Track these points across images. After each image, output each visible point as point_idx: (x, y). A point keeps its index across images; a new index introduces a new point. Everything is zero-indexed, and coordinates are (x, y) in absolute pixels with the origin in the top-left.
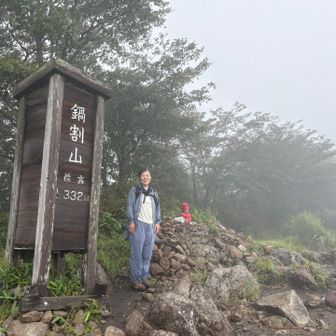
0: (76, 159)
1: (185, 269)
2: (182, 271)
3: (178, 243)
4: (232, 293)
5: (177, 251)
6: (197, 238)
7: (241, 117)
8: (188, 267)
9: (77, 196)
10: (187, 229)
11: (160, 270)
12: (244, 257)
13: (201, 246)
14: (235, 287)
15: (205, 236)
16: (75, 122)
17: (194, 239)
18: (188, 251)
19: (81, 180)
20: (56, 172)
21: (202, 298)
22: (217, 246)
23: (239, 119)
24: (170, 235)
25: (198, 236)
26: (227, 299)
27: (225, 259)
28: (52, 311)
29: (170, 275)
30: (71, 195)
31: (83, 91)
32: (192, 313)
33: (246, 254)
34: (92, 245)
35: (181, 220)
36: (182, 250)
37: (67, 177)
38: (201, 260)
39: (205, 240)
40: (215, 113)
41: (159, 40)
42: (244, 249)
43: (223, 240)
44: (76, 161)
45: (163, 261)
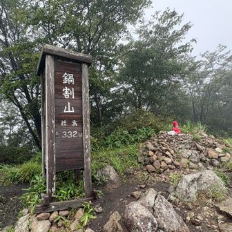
0: (69, 110)
1: (170, 169)
2: (168, 170)
3: (167, 150)
4: (200, 193)
5: (167, 156)
6: (183, 145)
7: (223, 55)
8: (173, 167)
9: (73, 134)
10: (176, 139)
11: (154, 169)
12: (219, 157)
13: (185, 151)
14: (203, 188)
15: (190, 143)
16: (67, 85)
17: (180, 146)
18: (175, 155)
19: (75, 123)
20: (53, 122)
21: (164, 207)
22: (198, 149)
23: (222, 57)
24: (163, 145)
25: (184, 143)
26: (195, 199)
27: (204, 159)
28: (58, 211)
29: (160, 173)
30: (68, 134)
31: (71, 63)
32: (150, 224)
33: (221, 155)
34: (87, 165)
35: (173, 133)
36: (170, 155)
37: (64, 123)
38: (184, 161)
39: (188, 146)
40: (203, 56)
41: (156, 16)
42: (221, 151)
43: (204, 145)
44: (69, 111)
45: (155, 164)
